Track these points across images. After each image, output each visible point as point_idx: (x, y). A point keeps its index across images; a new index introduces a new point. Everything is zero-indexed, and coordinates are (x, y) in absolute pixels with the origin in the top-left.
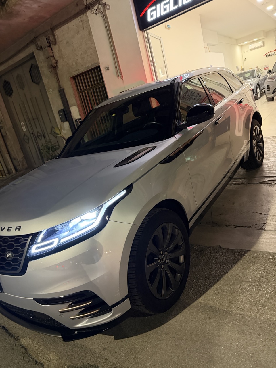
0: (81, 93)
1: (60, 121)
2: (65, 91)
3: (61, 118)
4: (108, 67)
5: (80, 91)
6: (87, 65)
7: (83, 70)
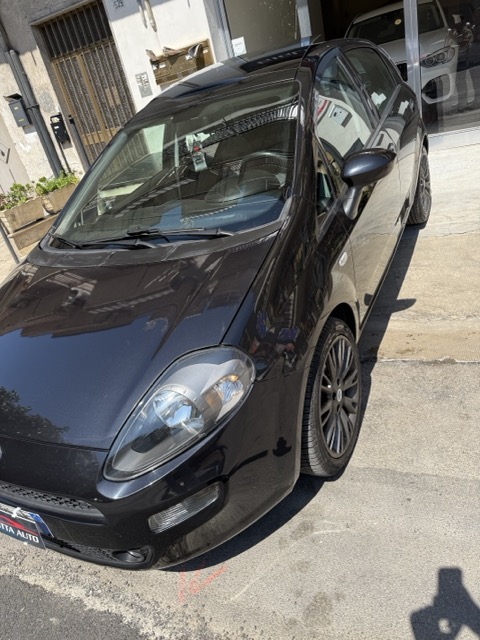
0: (58, 62)
1: (15, 125)
3: (16, 119)
5: (56, 56)
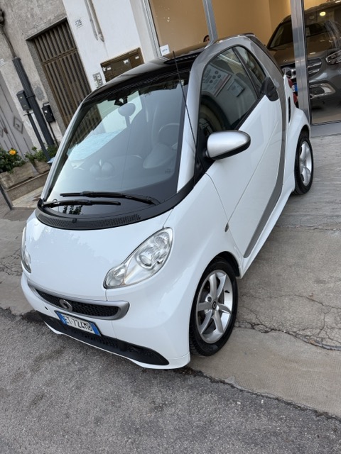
0: (46, 65)
1: (22, 109)
2: (22, 62)
3: (22, 105)
4: (79, 21)
5: (44, 61)
6: (49, 18)
7: (43, 26)
